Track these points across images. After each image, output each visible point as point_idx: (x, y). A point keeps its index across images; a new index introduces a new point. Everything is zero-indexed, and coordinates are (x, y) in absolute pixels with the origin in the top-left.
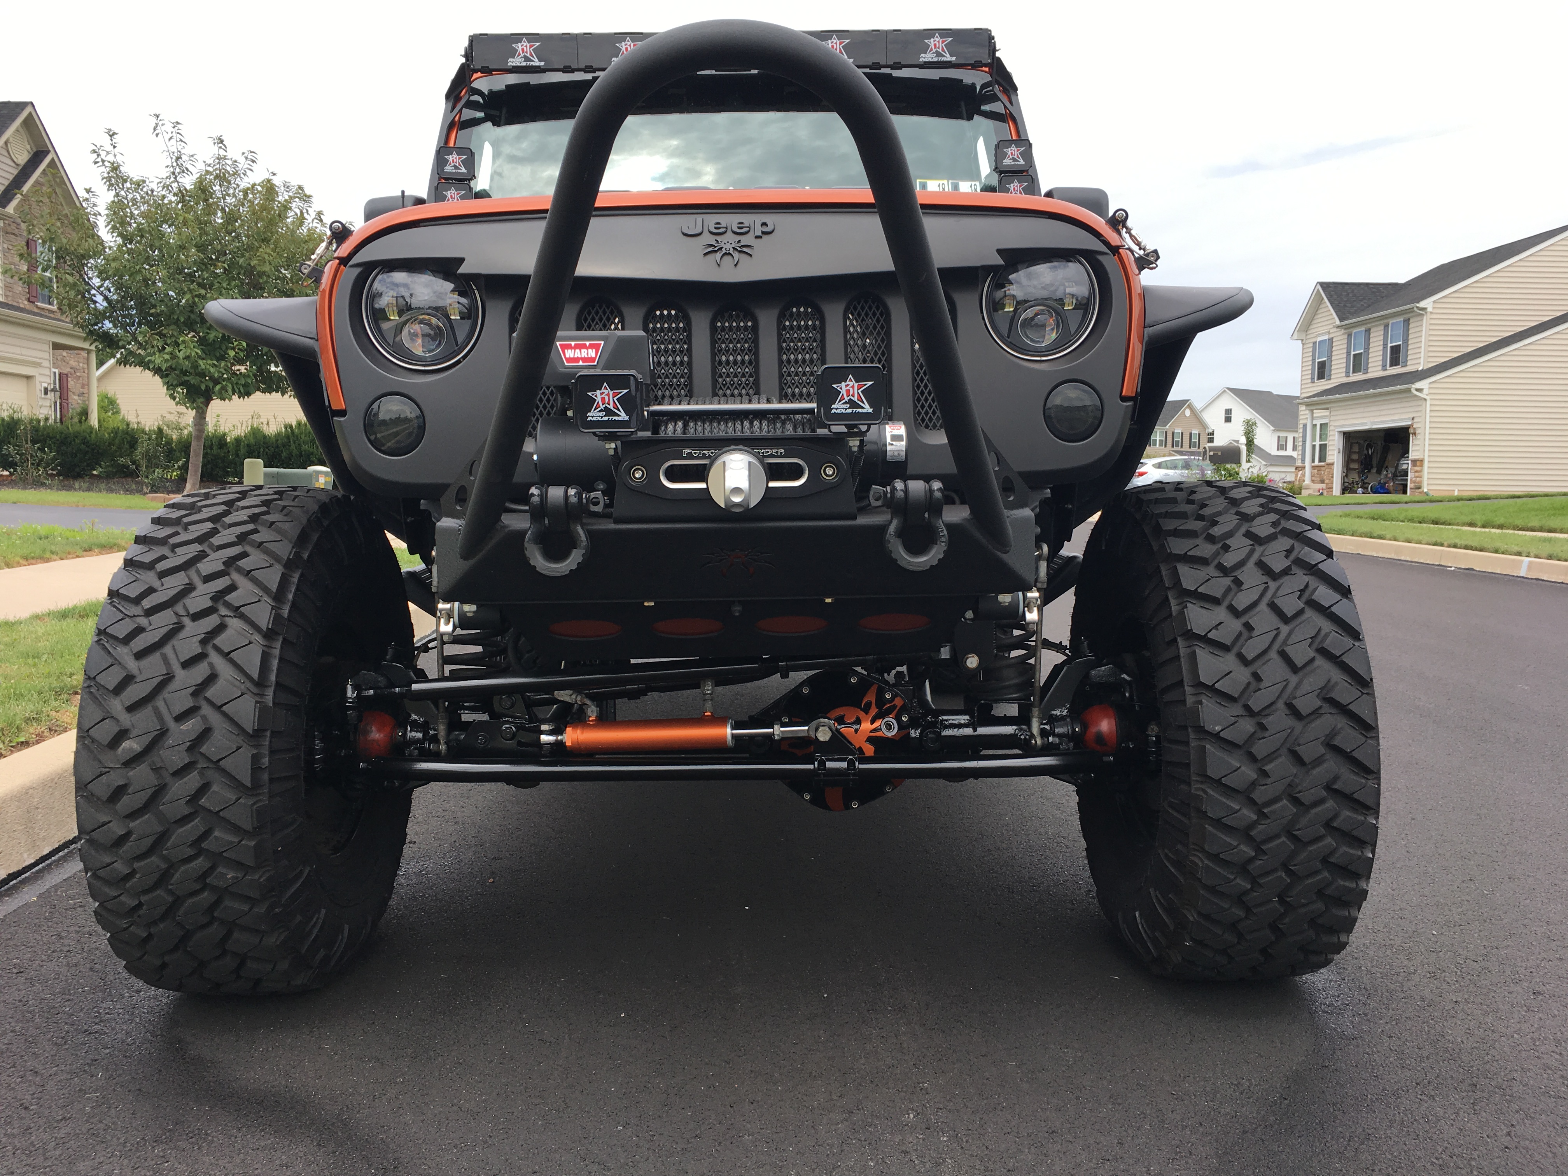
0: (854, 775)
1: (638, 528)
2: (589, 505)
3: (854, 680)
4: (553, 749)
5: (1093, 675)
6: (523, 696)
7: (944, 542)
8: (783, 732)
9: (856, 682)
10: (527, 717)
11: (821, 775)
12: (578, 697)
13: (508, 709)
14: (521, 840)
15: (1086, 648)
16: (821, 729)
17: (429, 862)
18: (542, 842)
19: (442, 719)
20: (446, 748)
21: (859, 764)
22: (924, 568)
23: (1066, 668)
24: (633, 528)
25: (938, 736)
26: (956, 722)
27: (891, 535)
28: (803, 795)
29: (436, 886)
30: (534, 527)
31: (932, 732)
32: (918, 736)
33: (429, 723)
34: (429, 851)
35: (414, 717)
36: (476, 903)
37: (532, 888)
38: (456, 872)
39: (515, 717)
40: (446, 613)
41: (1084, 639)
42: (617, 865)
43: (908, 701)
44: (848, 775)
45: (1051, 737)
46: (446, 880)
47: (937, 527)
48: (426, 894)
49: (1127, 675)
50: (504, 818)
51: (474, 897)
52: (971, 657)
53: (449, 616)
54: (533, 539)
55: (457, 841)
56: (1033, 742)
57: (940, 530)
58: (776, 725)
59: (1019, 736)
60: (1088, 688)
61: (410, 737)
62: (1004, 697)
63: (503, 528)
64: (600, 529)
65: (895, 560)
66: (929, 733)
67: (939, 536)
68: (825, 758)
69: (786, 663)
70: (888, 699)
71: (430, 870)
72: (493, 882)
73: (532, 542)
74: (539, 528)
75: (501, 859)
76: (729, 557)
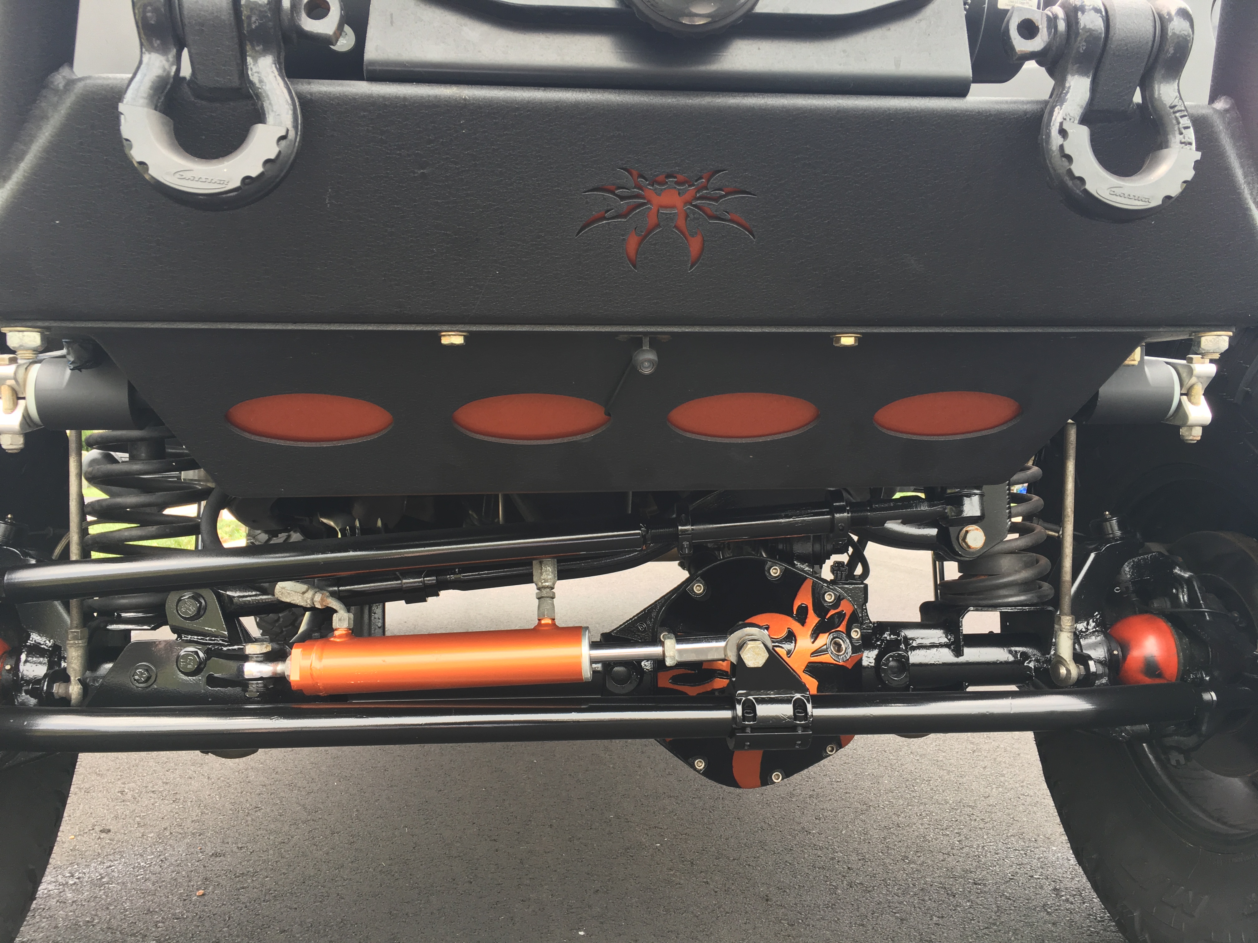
0: (805, 728)
1: (429, 96)
2: (298, 13)
3: (775, 572)
4: (268, 689)
5: (1127, 569)
6: (219, 597)
7: (1190, 144)
8: (680, 652)
9: (778, 576)
10: (226, 633)
11: (748, 730)
12: (316, 597)
13: (192, 619)
14: (258, 824)
15: (1116, 527)
16: (750, 644)
17: (119, 862)
18: (286, 828)
19: (75, 638)
20: (81, 691)
21: (813, 707)
22: (1147, 203)
23: (1092, 556)
24: (416, 96)
25: (904, 664)
26: (927, 642)
27: (1068, 119)
28: (694, 763)
29: (115, 904)
30: (148, 64)
31: (896, 657)
32: (873, 665)
33: (61, 647)
34: (124, 844)
35: (35, 637)
36: (167, 935)
37: (260, 904)
38: (153, 878)
39: (204, 634)
40: (9, 386)
41: (1110, 514)
42: (389, 862)
43: (858, 608)
44: (794, 728)
45: (1091, 663)
46: (134, 892)
47: (1172, 107)
48: (96, 917)
49: (1182, 568)
50: (242, 792)
51: (167, 923)
52: (973, 530)
53: (17, 394)
54: (145, 95)
55: (169, 828)
56: (1063, 671)
57: (1178, 115)
58: (669, 640)
59: (1025, 664)
60: (1117, 590)
61: (25, 673)
62: (1000, 601)
63: (70, 83)
64: (330, 93)
65: (1078, 182)
66: (891, 659)
67: (1176, 128)
68: (754, 698)
69: (692, 526)
70: (830, 602)
71: (116, 875)
72: (203, 895)
73: (142, 101)
74: (165, 70)
75: (224, 855)
76: (649, 202)
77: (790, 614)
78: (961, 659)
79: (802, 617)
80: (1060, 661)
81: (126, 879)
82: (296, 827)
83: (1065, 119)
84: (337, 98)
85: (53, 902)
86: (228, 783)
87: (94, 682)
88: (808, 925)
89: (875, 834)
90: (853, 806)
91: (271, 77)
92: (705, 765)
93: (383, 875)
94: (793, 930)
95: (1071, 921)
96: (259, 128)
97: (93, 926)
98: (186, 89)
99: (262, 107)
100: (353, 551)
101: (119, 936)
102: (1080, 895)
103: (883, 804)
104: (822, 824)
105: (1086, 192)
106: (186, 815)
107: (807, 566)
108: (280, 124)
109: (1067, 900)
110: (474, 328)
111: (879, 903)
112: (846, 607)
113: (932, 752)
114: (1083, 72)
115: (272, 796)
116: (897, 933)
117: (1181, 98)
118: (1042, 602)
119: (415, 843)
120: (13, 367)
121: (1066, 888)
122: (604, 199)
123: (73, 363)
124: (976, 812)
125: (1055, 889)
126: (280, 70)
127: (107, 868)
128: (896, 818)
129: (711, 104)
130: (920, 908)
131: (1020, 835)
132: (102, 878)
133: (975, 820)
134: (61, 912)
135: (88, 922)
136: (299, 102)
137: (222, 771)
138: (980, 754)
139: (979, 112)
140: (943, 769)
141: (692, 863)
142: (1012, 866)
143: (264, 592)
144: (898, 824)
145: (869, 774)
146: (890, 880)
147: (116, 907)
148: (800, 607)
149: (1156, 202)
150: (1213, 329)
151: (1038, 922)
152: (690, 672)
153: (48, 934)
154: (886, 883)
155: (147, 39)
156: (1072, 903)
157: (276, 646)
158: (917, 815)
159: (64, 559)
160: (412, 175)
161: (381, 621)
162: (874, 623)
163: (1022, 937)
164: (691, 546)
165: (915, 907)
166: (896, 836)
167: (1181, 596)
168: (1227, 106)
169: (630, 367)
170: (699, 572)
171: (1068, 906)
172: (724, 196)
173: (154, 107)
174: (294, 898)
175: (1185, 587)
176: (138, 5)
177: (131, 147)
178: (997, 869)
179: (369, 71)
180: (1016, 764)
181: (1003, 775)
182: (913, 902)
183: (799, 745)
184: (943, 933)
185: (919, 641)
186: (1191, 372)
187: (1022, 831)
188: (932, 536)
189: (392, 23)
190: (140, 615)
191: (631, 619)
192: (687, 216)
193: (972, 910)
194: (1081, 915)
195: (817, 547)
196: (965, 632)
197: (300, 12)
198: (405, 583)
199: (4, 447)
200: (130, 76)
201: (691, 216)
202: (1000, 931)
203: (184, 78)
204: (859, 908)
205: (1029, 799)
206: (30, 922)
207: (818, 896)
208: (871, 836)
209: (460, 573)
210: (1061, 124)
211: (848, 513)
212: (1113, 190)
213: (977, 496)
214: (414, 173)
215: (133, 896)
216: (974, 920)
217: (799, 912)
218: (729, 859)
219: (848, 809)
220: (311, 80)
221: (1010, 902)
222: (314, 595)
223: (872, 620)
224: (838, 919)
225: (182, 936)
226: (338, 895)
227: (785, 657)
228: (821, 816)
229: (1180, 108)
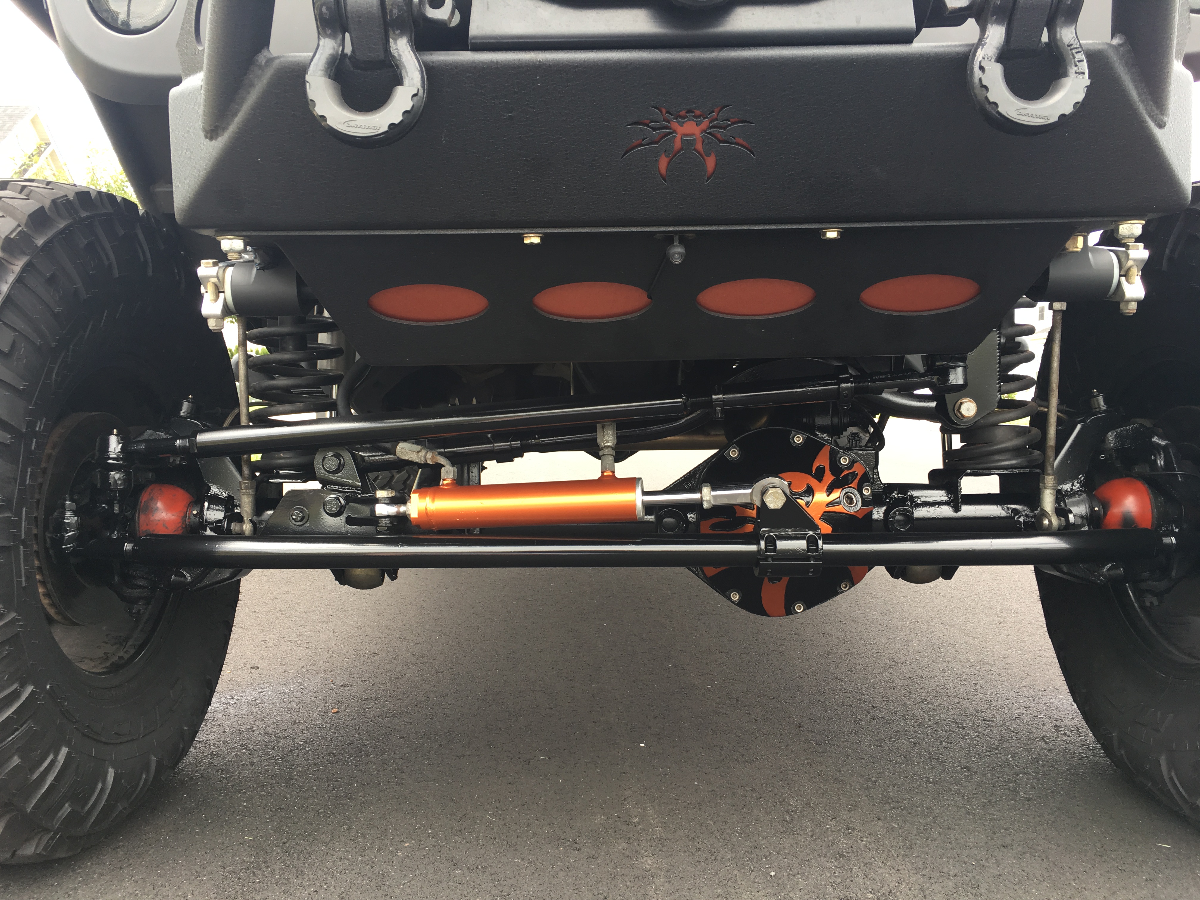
0: (816, 558)
1: (514, 60)
2: (424, 5)
3: (799, 439)
4: (393, 525)
5: (1111, 438)
6: (354, 456)
7: (1083, 73)
8: (715, 497)
9: (801, 443)
10: (360, 484)
11: (770, 560)
12: (428, 455)
13: (334, 472)
14: (377, 665)
15: (1102, 403)
16: (771, 491)
17: (268, 689)
18: (399, 668)
19: (246, 488)
20: (252, 529)
21: (823, 543)
22: (1047, 120)
23: (1079, 427)
24: (505, 61)
25: (909, 518)
26: (930, 500)
27: (986, 59)
28: (730, 595)
29: (269, 717)
30: (324, 46)
31: (901, 511)
32: (882, 518)
33: (233, 497)
34: (271, 677)
35: (214, 490)
36: (311, 738)
37: (382, 719)
38: (296, 700)
39: (343, 485)
40: (213, 283)
41: (1097, 391)
42: (485, 693)
43: (870, 470)
44: (808, 558)
45: (1071, 516)
46: (282, 710)
47: (1069, 46)
48: (254, 726)
49: (1161, 437)
50: (362, 643)
51: (311, 730)
52: (966, 402)
53: (218, 289)
54: (322, 68)
55: (305, 667)
56: (1046, 522)
57: (1074, 51)
58: (706, 488)
59: (1016, 519)
60: (1102, 457)
61: (208, 516)
62: (993, 464)
63: (270, 60)
64: (445, 61)
65: (993, 105)
66: (897, 513)
67: (1073, 61)
68: (774, 534)
69: (723, 395)
70: (845, 465)
71: (267, 698)
72: (337, 712)
73: (320, 73)
74: (334, 48)
75: (351, 686)
76: (675, 132)
77: (810, 473)
78: (960, 514)
79: (819, 475)
80: (1044, 514)
81: (275, 701)
82: (407, 667)
83: (984, 58)
84: (451, 64)
85: (220, 715)
86: (349, 636)
87: (259, 525)
88: (834, 745)
89: (900, 683)
90: (883, 662)
91: (406, 53)
92: (739, 597)
93: (480, 702)
94: (820, 748)
95: (1066, 748)
96: (399, 90)
97: (253, 731)
98: (347, 61)
99: (401, 74)
100: (456, 417)
101: (274, 738)
102: (1078, 731)
103: (910, 661)
104: (853, 675)
105: (999, 113)
106: (318, 658)
107: (827, 435)
108: (413, 86)
109: (1065, 734)
110: (548, 231)
111: (897, 732)
112: (859, 469)
113: (961, 623)
114: (998, 22)
115: (387, 646)
116: (910, 752)
117: (1078, 39)
118: (1031, 465)
119: (505, 681)
120: (216, 268)
121: (1066, 726)
122: (641, 130)
123: (259, 264)
124: (994, 669)
125: (1056, 726)
126: (411, 47)
127: (259, 693)
128: (921, 671)
129: (718, 57)
130: (932, 736)
131: (1032, 687)
132: (256, 700)
133: (992, 674)
134: (227, 722)
135: (249, 729)
136: (425, 68)
137: (344, 627)
138: (1005, 625)
139: (921, 55)
140: (969, 636)
141: (737, 700)
142: (1019, 709)
143: (388, 452)
144: (921, 676)
145: (900, 639)
146: (908, 715)
147: (269, 719)
148: (818, 468)
149: (1054, 119)
150: (1127, 218)
151: (1035, 749)
152: (726, 520)
153: (219, 736)
154: (905, 717)
155: (323, 29)
156: (1069, 736)
157: (398, 494)
158: (940, 670)
159: (236, 424)
160: (502, 117)
161: (477, 478)
162: (885, 484)
163: (1019, 758)
164: (723, 411)
165: (928, 735)
166: (919, 685)
167: (1159, 462)
168: (1121, 42)
169: (665, 258)
170: (735, 440)
171: (1065, 738)
172: (730, 125)
173: (328, 77)
174: (409, 716)
175: (1162, 453)
176: (316, 5)
177: (314, 106)
178: (1006, 710)
179: (472, 44)
180: (1038, 633)
181: (1025, 642)
182: (926, 732)
183: (812, 572)
184: (950, 753)
185: (923, 499)
186: (1127, 255)
187: (1034, 683)
188: (932, 408)
189: (488, 8)
190: (293, 472)
191: (679, 480)
192: (703, 141)
193: (978, 739)
194: (1076, 745)
195: (836, 420)
196: (964, 492)
197: (425, 4)
198: (496, 446)
199: (210, 328)
200: (311, 54)
201: (706, 141)
202: (1000, 754)
203: (347, 54)
204: (878, 734)
205: (1044, 660)
206: (204, 728)
207: (844, 725)
208: (896, 684)
209: (539, 438)
210: (980, 62)
211: (852, 384)
212: (1019, 111)
213: (960, 368)
214: (504, 116)
215: (282, 712)
216: (978, 745)
217: (826, 736)
218: (769, 698)
219: (878, 665)
220: (432, 52)
221: (1013, 734)
222: (426, 454)
223: (883, 482)
224: (860, 742)
225: (323, 739)
226: (444, 714)
227: (804, 507)
228: (853, 669)
229: (1075, 46)
